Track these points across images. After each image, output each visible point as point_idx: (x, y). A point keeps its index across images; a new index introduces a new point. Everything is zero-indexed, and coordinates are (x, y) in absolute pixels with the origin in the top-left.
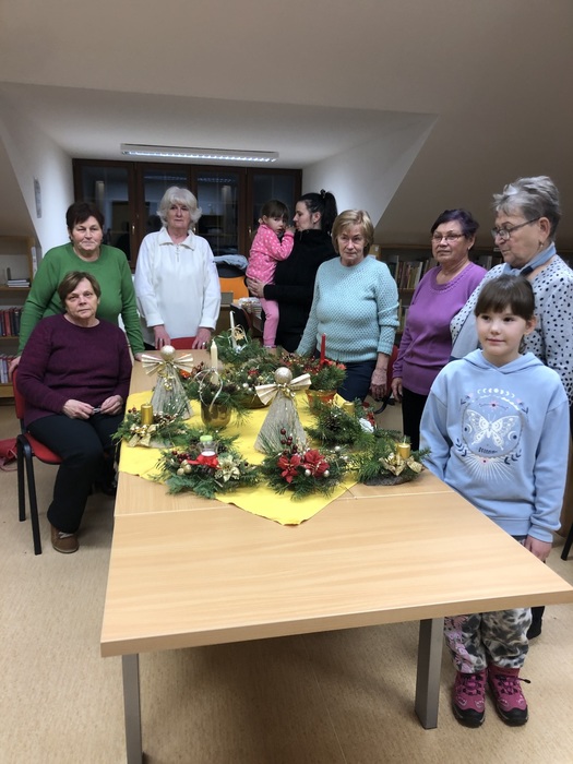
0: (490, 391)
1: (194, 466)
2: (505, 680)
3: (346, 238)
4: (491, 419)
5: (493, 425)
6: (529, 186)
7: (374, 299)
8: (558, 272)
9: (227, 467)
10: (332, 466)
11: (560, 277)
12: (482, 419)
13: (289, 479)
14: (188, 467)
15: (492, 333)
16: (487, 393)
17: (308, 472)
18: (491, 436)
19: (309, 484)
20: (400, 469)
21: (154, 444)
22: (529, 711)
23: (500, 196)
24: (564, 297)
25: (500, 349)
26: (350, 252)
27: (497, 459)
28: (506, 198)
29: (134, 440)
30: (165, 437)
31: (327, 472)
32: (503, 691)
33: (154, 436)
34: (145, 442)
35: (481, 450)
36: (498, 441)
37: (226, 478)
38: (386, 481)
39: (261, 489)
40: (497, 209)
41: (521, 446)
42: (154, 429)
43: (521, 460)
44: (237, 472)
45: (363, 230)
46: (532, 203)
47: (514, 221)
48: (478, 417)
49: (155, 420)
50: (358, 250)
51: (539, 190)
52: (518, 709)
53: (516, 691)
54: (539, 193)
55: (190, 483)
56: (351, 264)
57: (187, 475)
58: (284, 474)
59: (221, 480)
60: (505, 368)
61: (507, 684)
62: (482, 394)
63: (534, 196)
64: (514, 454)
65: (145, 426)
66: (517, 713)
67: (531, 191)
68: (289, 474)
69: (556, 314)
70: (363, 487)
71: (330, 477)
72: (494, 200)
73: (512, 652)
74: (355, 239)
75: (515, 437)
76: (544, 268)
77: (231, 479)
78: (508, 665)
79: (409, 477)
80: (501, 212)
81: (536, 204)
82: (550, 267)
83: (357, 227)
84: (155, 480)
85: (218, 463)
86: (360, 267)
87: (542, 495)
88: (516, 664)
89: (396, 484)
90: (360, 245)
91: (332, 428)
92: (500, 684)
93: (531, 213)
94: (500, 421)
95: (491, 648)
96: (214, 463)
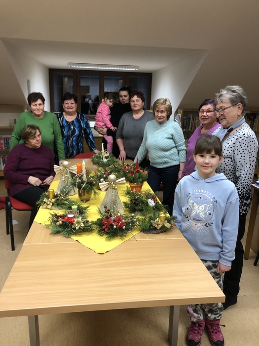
0: (199, 191)
1: (63, 222)
2: (214, 326)
3: (158, 112)
4: (199, 204)
5: (200, 207)
6: (233, 89)
7: (172, 139)
8: (243, 131)
9: (78, 223)
10: (127, 224)
11: (243, 133)
12: (195, 204)
13: (106, 230)
14: (60, 222)
15: (205, 163)
16: (198, 192)
17: (115, 226)
18: (199, 213)
19: (115, 233)
20: (160, 226)
21: (53, 208)
22: (225, 342)
23: (218, 94)
24: (245, 143)
25: (208, 171)
26: (160, 118)
27: (201, 224)
28: (221, 95)
29: (45, 206)
30: (58, 205)
31: (124, 227)
32: (213, 332)
33: (53, 204)
34: (49, 207)
35: (194, 219)
36: (202, 216)
37: (77, 228)
38: (153, 232)
39: (93, 233)
40: (218, 100)
41: (214, 218)
42: (54, 201)
43: (214, 226)
44: (83, 225)
45: (165, 108)
46: (234, 97)
47: (226, 105)
48: (193, 203)
49: (55, 196)
50: (164, 117)
51: (237, 91)
52: (220, 341)
53: (219, 331)
54: (237, 93)
55: (60, 229)
56: (161, 123)
57: (60, 226)
58: (104, 227)
59: (75, 229)
60: (208, 180)
61: (214, 328)
62: (196, 192)
63: (235, 94)
64: (210, 222)
65: (50, 199)
66: (219, 343)
67: (234, 91)
68: (106, 227)
69: (241, 151)
70: (142, 234)
71: (126, 229)
72: (215, 96)
73: (216, 312)
74: (162, 112)
75: (210, 214)
76: (238, 129)
77: (80, 228)
78: (215, 318)
79: (164, 230)
80: (219, 101)
81: (236, 97)
82: (240, 128)
83: (163, 106)
84: (47, 227)
85: (74, 221)
86: (165, 124)
87: (225, 243)
88: (218, 317)
89: (158, 233)
90: (164, 114)
91: (134, 203)
92: (211, 328)
93: (233, 102)
94: (203, 206)
95: (206, 310)
96: (72, 221)
